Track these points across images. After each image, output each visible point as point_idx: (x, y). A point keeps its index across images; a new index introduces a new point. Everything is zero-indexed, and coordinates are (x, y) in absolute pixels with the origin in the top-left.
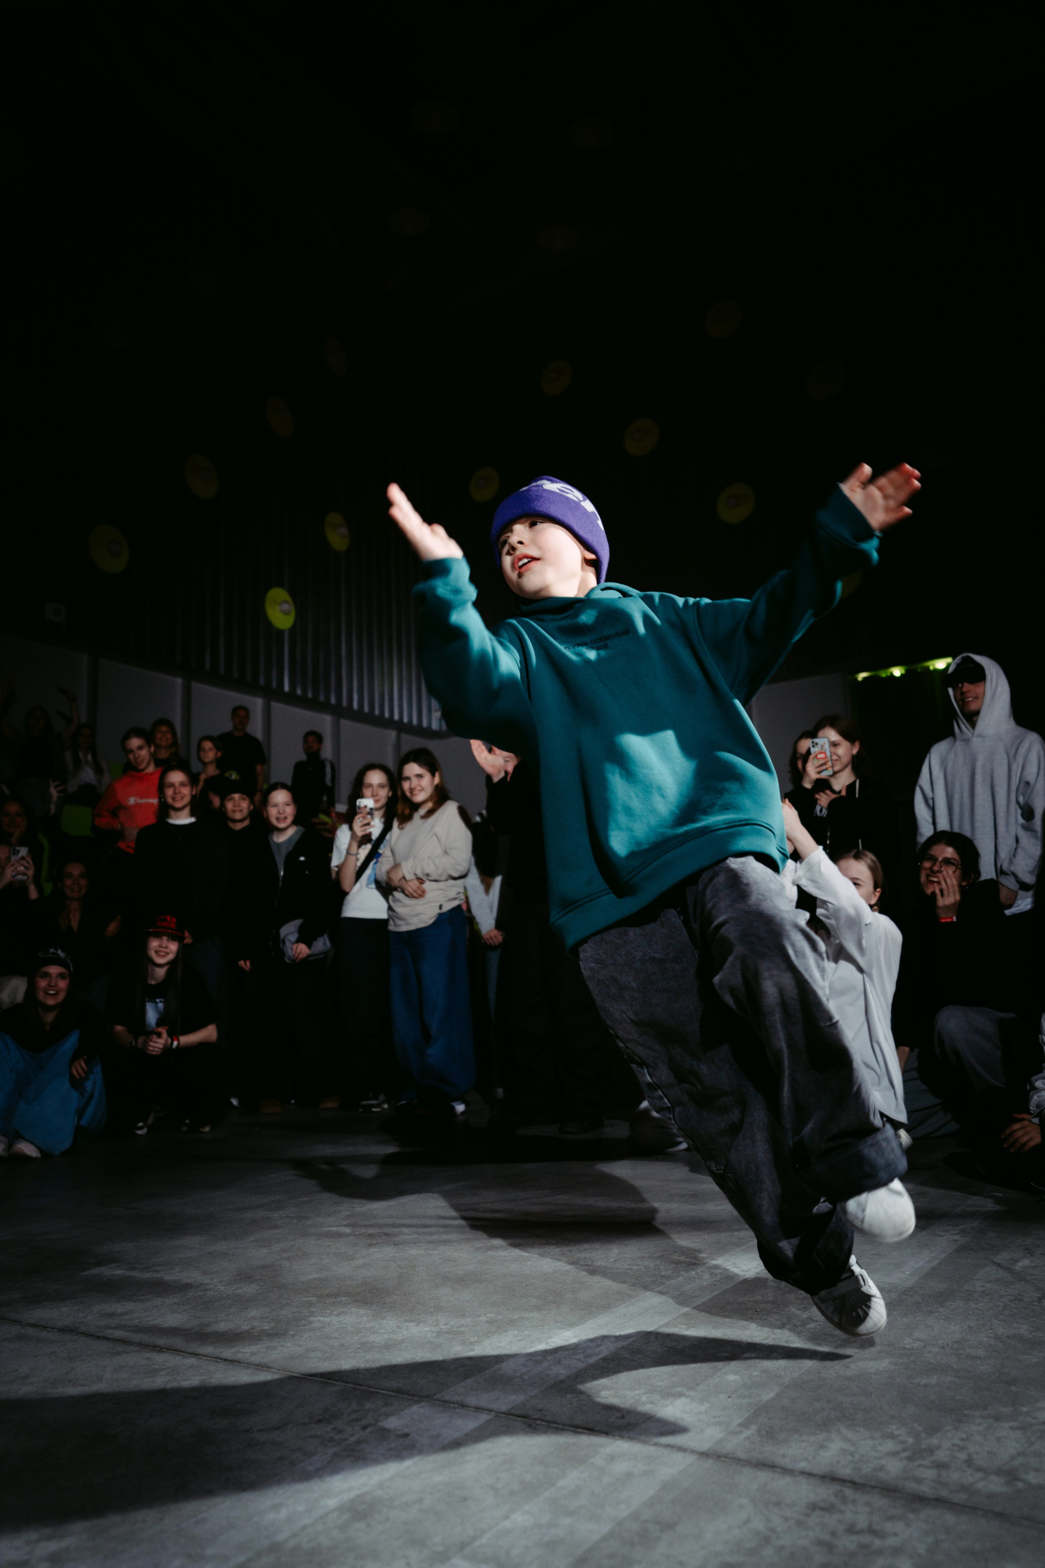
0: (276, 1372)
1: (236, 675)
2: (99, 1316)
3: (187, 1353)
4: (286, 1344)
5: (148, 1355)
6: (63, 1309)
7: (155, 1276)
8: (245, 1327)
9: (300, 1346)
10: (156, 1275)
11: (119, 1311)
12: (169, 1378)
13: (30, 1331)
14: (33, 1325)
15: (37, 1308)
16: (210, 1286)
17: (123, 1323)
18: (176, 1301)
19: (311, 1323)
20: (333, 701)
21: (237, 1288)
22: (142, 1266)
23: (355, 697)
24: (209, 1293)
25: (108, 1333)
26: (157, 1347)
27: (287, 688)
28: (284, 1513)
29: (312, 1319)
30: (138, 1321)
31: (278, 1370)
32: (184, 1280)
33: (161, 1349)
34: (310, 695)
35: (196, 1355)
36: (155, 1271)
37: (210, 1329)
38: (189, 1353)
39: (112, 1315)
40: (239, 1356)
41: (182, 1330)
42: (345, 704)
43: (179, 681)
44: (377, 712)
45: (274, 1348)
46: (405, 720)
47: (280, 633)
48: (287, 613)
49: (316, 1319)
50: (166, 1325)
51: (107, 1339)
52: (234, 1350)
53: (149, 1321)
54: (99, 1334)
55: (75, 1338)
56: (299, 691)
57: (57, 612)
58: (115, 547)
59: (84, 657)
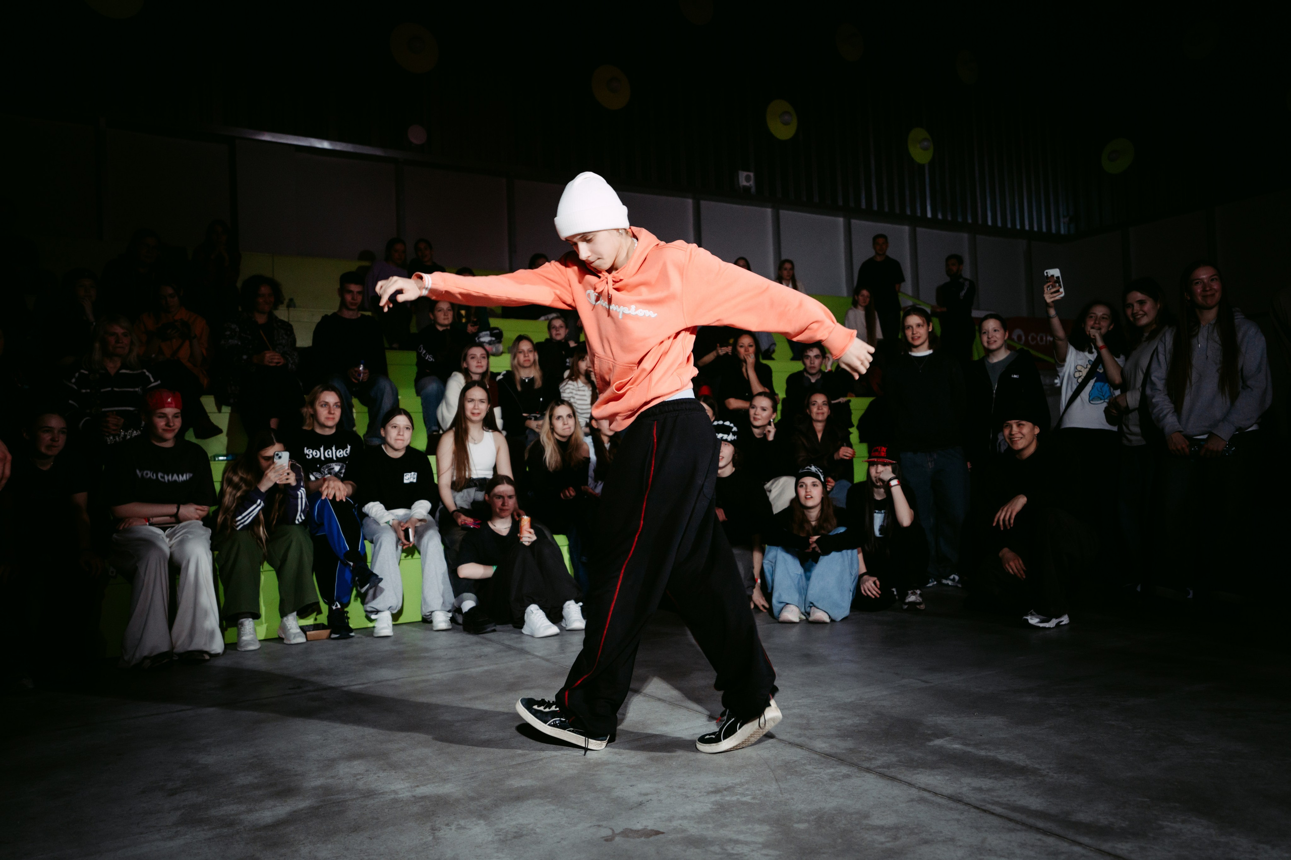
1: (886, 209)
2: (971, 789)
3: (1069, 840)
4: (1155, 848)
5: (1039, 836)
6: (939, 778)
7: (989, 754)
8: (1104, 821)
9: (1169, 852)
10: (991, 754)
11: (983, 787)
13: (924, 795)
14: (925, 790)
15: (918, 774)
16: (1045, 773)
17: (995, 799)
18: (1023, 783)
19: (1162, 827)
20: (970, 221)
21: (1069, 778)
22: (971, 743)
23: (989, 214)
24: (1046, 780)
25: (989, 807)
26: (1040, 829)
27: (929, 215)
29: (1160, 823)
30: (1005, 799)
32: (1016, 763)
33: (1045, 832)
34: (949, 218)
35: (1080, 844)
36: (985, 749)
37: (1072, 819)
38: (1071, 841)
39: (980, 790)
40: (1118, 852)
41: (1049, 815)
42: (980, 222)
43: (841, 220)
44: (1009, 226)
46: (1036, 229)
47: (922, 167)
48: (926, 149)
49: (1165, 824)
50: (1033, 808)
51: (993, 814)
52: (1109, 844)
53: (1015, 801)
54: (983, 808)
55: (965, 809)
56: (940, 217)
57: (748, 179)
58: (786, 117)
59: (769, 211)
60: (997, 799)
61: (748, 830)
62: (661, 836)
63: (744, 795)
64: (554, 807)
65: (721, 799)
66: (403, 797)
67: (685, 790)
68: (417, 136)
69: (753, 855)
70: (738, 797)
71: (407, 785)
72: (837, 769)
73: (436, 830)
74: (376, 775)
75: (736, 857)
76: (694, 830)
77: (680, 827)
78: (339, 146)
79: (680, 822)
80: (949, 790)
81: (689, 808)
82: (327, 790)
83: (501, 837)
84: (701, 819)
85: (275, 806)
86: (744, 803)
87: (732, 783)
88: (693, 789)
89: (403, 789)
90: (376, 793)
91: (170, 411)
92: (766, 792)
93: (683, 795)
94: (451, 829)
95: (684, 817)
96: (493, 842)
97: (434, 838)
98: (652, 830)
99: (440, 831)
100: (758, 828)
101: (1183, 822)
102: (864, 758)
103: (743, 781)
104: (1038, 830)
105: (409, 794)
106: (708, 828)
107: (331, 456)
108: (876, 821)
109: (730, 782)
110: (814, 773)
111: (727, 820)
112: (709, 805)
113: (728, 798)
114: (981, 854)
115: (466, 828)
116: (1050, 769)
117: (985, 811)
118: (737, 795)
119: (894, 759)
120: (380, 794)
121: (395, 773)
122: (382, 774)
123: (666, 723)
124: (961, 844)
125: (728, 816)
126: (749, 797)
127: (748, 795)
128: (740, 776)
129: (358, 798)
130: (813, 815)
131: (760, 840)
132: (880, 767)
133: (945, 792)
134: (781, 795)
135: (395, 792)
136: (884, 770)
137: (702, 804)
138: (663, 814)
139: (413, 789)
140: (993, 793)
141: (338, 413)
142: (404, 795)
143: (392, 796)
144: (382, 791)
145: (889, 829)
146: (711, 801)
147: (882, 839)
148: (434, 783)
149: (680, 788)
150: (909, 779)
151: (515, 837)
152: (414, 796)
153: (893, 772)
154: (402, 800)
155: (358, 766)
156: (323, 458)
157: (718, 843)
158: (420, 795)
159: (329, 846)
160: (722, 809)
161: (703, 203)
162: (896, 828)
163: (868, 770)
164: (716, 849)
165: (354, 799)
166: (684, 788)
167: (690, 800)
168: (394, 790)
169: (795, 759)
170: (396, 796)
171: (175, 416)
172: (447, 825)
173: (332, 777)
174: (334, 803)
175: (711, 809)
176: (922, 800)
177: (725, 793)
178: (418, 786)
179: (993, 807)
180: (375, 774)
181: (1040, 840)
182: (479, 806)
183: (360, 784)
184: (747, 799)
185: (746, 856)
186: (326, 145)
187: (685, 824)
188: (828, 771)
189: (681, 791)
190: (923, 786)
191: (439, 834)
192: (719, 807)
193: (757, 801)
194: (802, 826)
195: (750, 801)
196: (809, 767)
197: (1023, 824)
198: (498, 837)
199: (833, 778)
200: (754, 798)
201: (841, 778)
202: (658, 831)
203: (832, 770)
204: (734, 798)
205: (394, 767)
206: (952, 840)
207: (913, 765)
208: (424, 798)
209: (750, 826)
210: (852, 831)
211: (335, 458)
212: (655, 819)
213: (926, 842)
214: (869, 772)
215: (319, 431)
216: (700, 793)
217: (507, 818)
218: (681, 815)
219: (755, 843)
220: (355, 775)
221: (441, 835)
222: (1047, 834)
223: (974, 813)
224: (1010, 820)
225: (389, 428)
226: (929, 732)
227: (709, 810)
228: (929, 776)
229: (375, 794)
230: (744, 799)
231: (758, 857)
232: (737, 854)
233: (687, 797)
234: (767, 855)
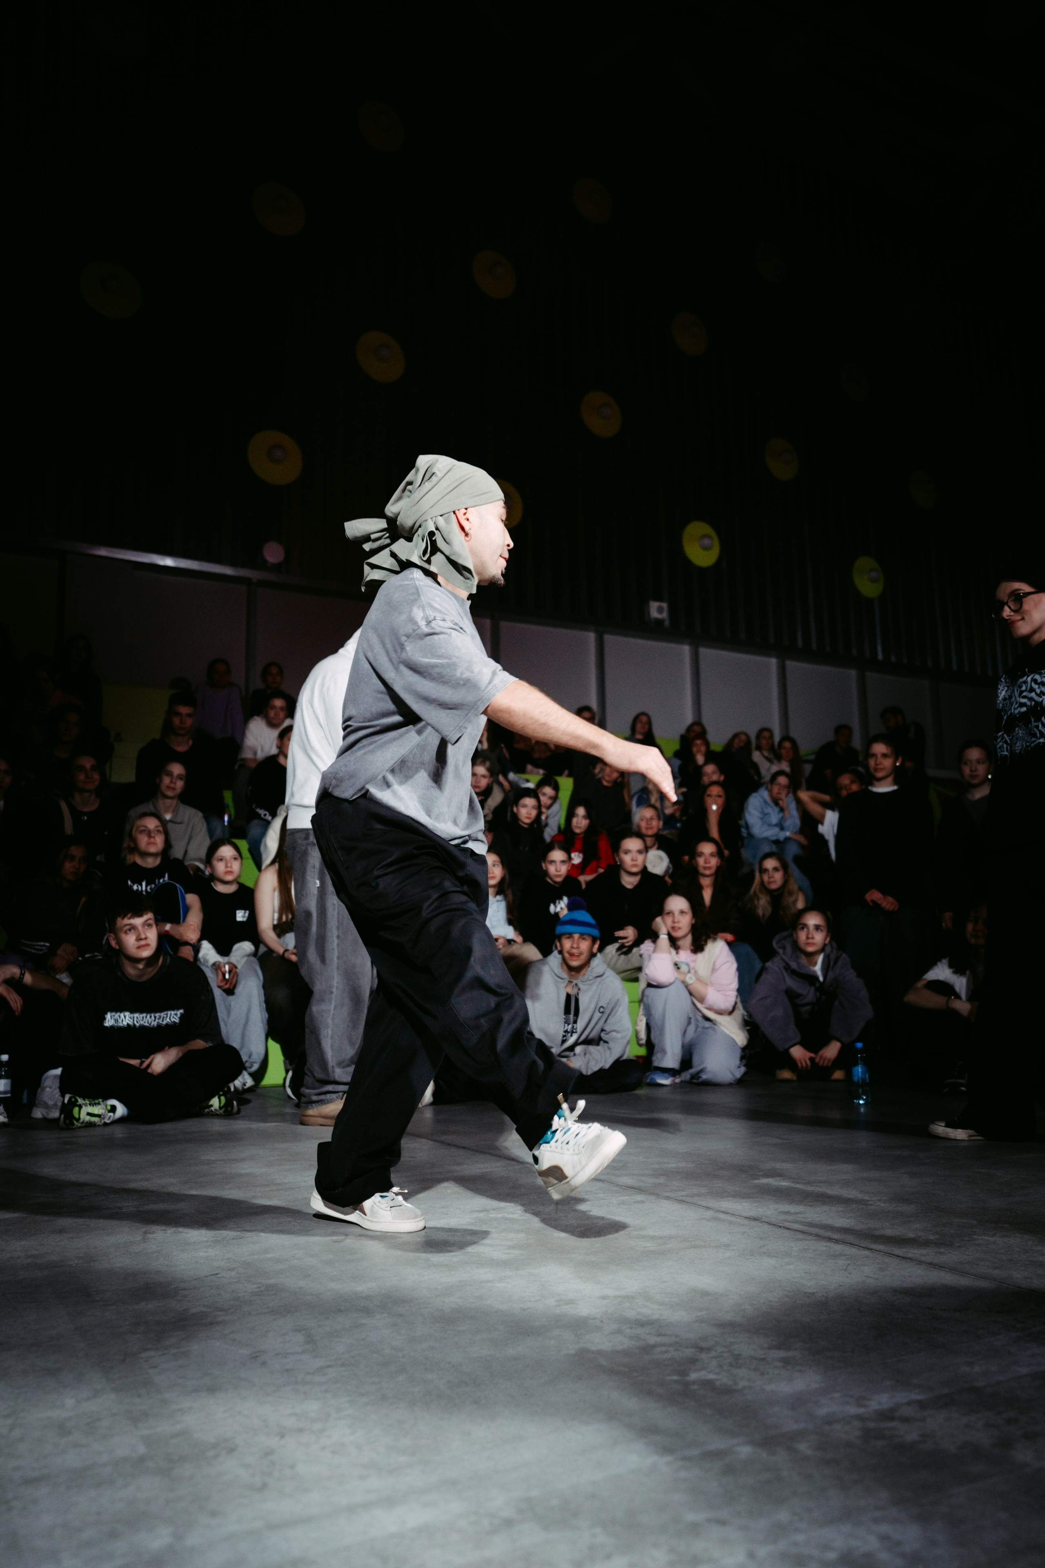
0: (948, 1271)
1: (828, 649)
2: (777, 1212)
3: (861, 1247)
4: (954, 1252)
5: (829, 1244)
6: (745, 1204)
7: (818, 1189)
8: (911, 1235)
9: (968, 1255)
10: (821, 1189)
11: (792, 1211)
12: (849, 1262)
13: (722, 1216)
14: (723, 1212)
15: (723, 1201)
16: (872, 1202)
17: (799, 1219)
18: (841, 1209)
19: (976, 1240)
20: (931, 666)
21: (897, 1206)
22: (804, 1182)
23: (954, 659)
24: (870, 1207)
25: (787, 1225)
26: (833, 1239)
27: (880, 657)
28: (977, 1369)
29: (976, 1237)
30: (812, 1220)
31: (951, 1270)
32: (845, 1195)
33: (837, 1241)
34: (905, 662)
35: (871, 1249)
36: (816, 1186)
37: (877, 1233)
38: (863, 1248)
39: (788, 1213)
40: (910, 1255)
41: (852, 1230)
42: (943, 665)
43: (773, 661)
45: (941, 1253)
47: (870, 601)
48: (874, 581)
49: (980, 1237)
50: (838, 1225)
51: (788, 1229)
52: (904, 1250)
53: (821, 1221)
54: (779, 1225)
55: (761, 1225)
56: (893, 659)
57: (660, 610)
58: (706, 541)
59: (686, 649)
60: (803, 1220)
61: (500, 1237)
63: (512, 1213)
64: (291, 1219)
68: (273, 553)
70: (505, 1215)
72: (632, 1197)
73: (149, 1233)
75: (473, 1254)
78: (185, 564)
80: (752, 1213)
83: (218, 1239)
86: (506, 1219)
92: (540, 1211)
94: (166, 1233)
96: (207, 1242)
97: (144, 1238)
100: (512, 1235)
101: (1004, 1236)
102: (669, 1190)
104: (830, 1239)
108: (651, 1232)
110: (603, 1199)
114: (753, 1255)
115: (183, 1232)
116: (880, 1200)
117: (780, 1227)
119: (703, 1190)
123: (459, 1164)
124: (735, 1248)
126: (518, 1215)
130: (581, 1228)
132: (683, 1196)
133: (745, 1214)
135: (120, 1208)
136: (687, 1198)
140: (799, 1215)
142: (128, 1210)
143: (115, 1211)
144: (104, 1207)
145: (661, 1238)
147: (648, 1244)
149: (443, 1208)
150: (709, 1205)
151: (233, 1239)
153: (696, 1199)
156: (144, 893)
159: (23, 1243)
161: (608, 638)
162: (670, 1238)
163: (668, 1198)
166: (447, 1208)
169: (589, 1190)
170: (119, 1211)
172: (165, 1230)
176: (716, 1219)
177: (492, 1212)
179: (793, 1224)
181: (826, 1246)
182: (208, 1218)
186: (169, 562)
188: (622, 1198)
190: (721, 1209)
191: (151, 1236)
195: (516, 1217)
196: (600, 1195)
197: (817, 1235)
198: (215, 1238)
199: (624, 1203)
200: (521, 1216)
201: (632, 1203)
203: (627, 1198)
204: (500, 1216)
206: (727, 1246)
207: (722, 1194)
209: (504, 1234)
210: (617, 1239)
213: (695, 1247)
214: (668, 1200)
215: (139, 861)
217: (233, 1226)
219: (500, 1245)
222: (839, 1243)
223: (766, 1227)
224: (803, 1232)
225: (217, 859)
226: (760, 1174)
228: (736, 1202)
230: (511, 1216)
231: (499, 1254)
232: (475, 1253)
233: (447, 1214)
234: (508, 1254)
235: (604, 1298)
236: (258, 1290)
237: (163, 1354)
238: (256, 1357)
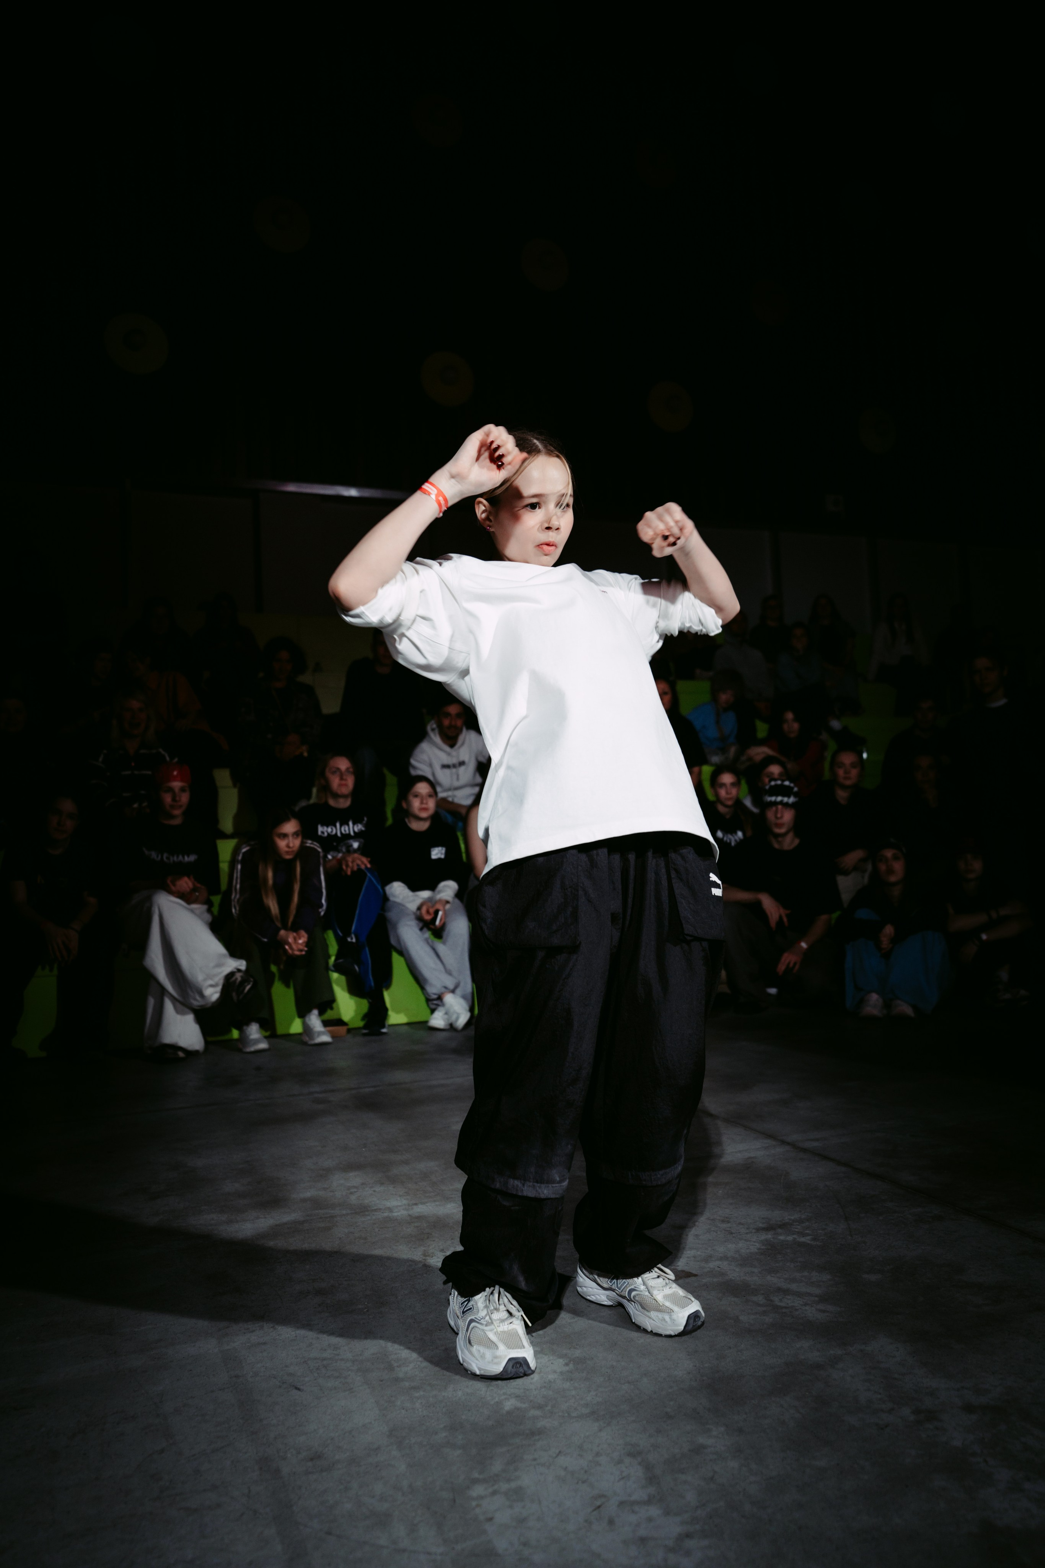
15: (1035, 1219)
59: (863, 541)
61: (803, 1279)
62: (693, 1278)
63: (803, 1234)
65: (773, 1238)
66: (398, 1215)
67: (729, 1225)
69: (806, 1310)
70: (795, 1236)
71: (405, 1202)
72: (927, 1209)
73: (429, 1256)
74: (372, 1189)
75: (784, 1310)
76: (735, 1273)
77: (719, 1269)
78: (367, 493)
79: (718, 1263)
81: (731, 1246)
82: (317, 1203)
84: (745, 1261)
85: (258, 1218)
86: (801, 1244)
87: (790, 1219)
88: (740, 1224)
89: (400, 1206)
90: (369, 1209)
91: (177, 785)
92: (832, 1232)
93: (727, 1230)
95: (724, 1258)
98: (683, 1271)
99: (432, 1257)
100: (816, 1276)
102: (964, 1197)
103: (803, 1217)
105: (405, 1213)
106: (753, 1272)
107: (347, 832)
108: (973, 1277)
109: (787, 1218)
110: (896, 1211)
111: (777, 1265)
112: (757, 1245)
113: (782, 1238)
118: (793, 1234)
119: (1004, 1199)
120: (373, 1210)
121: (394, 1187)
122: (379, 1189)
125: (780, 1259)
126: (809, 1238)
127: (808, 1235)
128: (800, 1211)
129: (347, 1214)
130: (890, 1265)
131: (817, 1291)
132: (984, 1209)
134: (850, 1238)
135: (390, 1210)
136: (990, 1213)
137: (748, 1243)
138: (699, 1253)
139: (410, 1208)
141: (350, 781)
142: (399, 1214)
143: (386, 1214)
144: (375, 1208)
145: (990, 1288)
146: (760, 1239)
147: (979, 1300)
148: (435, 1201)
149: (723, 1221)
150: (1020, 1226)
152: (409, 1215)
153: (1001, 1216)
154: (397, 1220)
155: (355, 1178)
156: (339, 834)
157: (762, 1292)
158: (417, 1215)
160: (772, 1250)
161: (784, 536)
162: (1000, 1288)
163: (968, 1212)
164: (760, 1299)
165: (344, 1215)
166: (728, 1222)
167: (734, 1237)
168: (389, 1208)
169: (874, 1193)
170: (390, 1215)
171: (182, 790)
173: (325, 1189)
174: (321, 1218)
175: (759, 1249)
176: (1039, 1253)
177: (779, 1230)
178: (416, 1204)
180: (371, 1187)
183: (353, 1199)
184: (806, 1239)
185: (796, 1310)
186: (350, 492)
187: (725, 1265)
189: (724, 1226)
192: (769, 1247)
193: (818, 1243)
194: (873, 1278)
195: (809, 1242)
196: (890, 1204)
199: (921, 1219)
200: (814, 1239)
201: (931, 1220)
202: (690, 1273)
203: (921, 1210)
204: (790, 1238)
205: (393, 1180)
207: (1029, 1207)
208: (419, 1218)
209: (806, 1274)
211: (352, 833)
212: (688, 1257)
213: (1038, 1309)
214: (970, 1215)
215: (332, 802)
216: (747, 1229)
218: (721, 1255)
219: (811, 1294)
220: (349, 1188)
221: (433, 1262)
225: (411, 798)
227: (757, 1251)
229: (368, 1211)
230: (802, 1239)
231: (812, 1313)
232: (786, 1308)
233: (732, 1233)
234: (824, 1311)
235: (969, 1408)
236: (567, 1368)
237: (494, 1493)
238: (599, 1507)
